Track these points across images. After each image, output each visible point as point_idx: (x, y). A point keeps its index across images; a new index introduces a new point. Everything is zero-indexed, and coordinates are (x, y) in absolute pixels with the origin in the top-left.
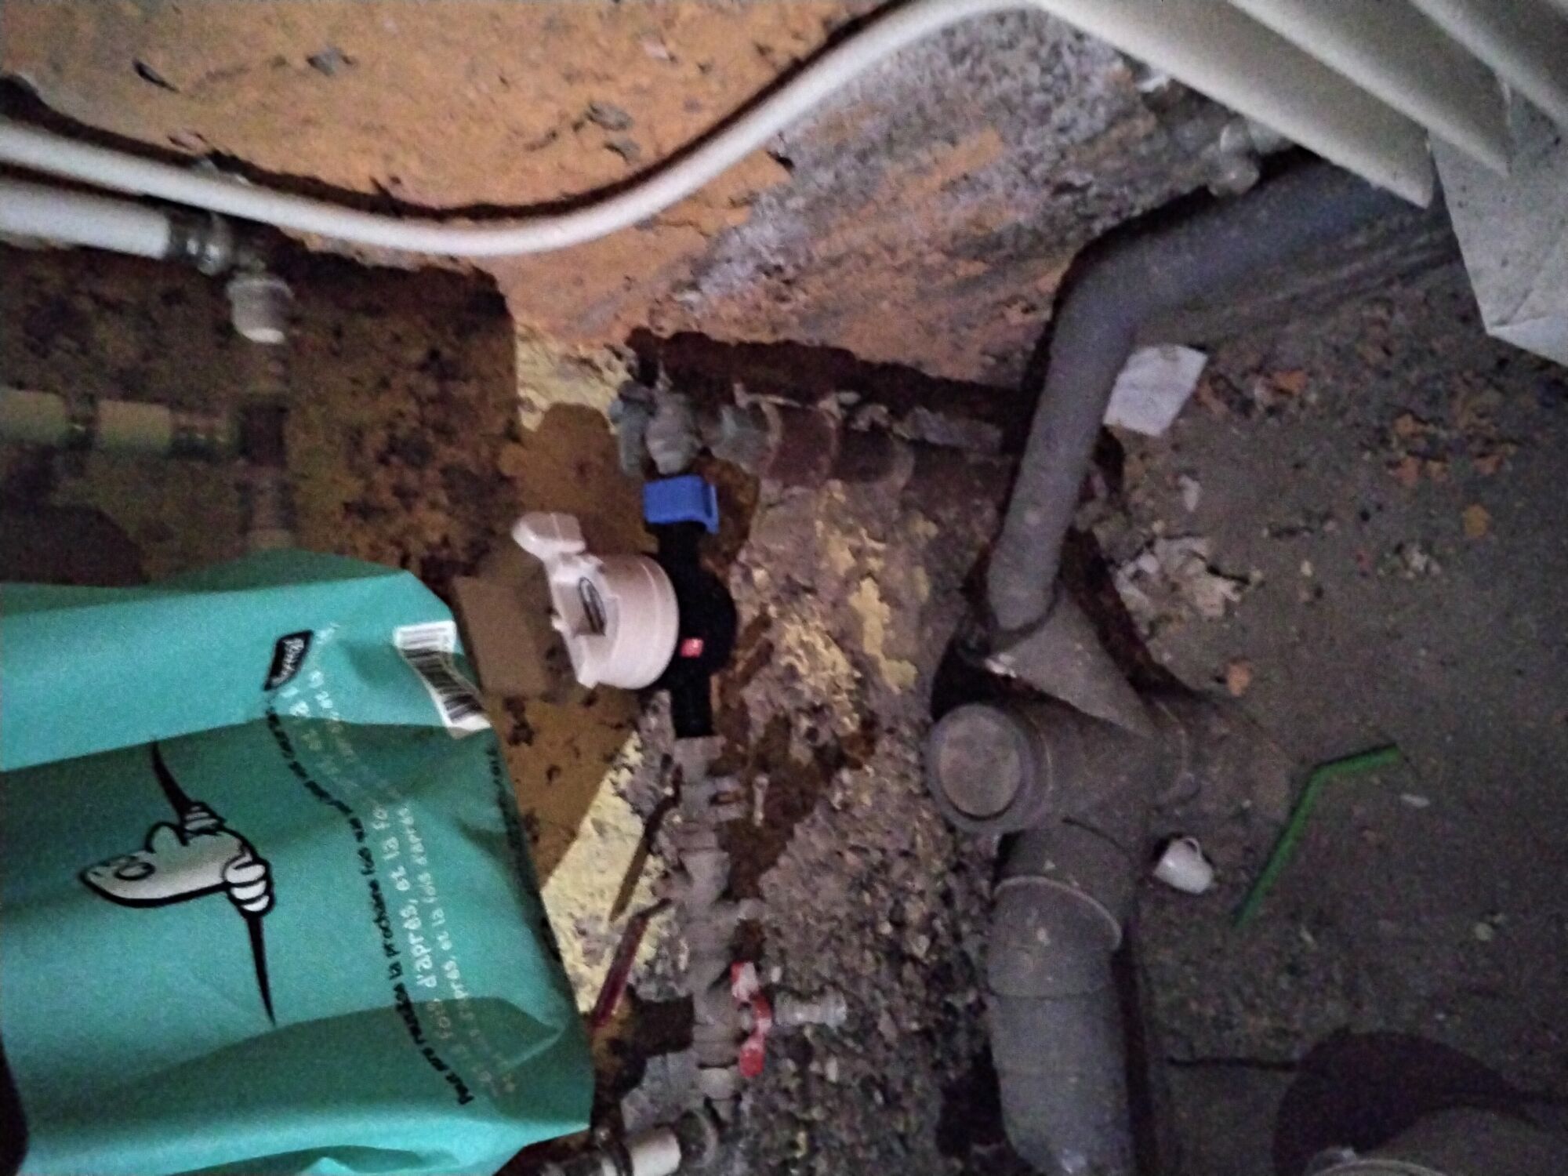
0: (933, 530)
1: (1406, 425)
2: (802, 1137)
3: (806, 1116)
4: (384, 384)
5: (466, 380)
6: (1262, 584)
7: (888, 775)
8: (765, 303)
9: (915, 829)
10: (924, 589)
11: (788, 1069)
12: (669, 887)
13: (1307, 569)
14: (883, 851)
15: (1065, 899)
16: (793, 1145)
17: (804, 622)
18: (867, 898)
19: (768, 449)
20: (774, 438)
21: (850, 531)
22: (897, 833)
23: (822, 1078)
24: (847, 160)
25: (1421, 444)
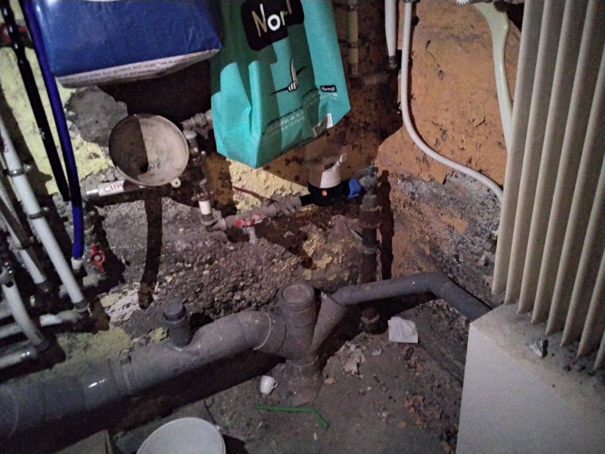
0: (346, 279)
1: (420, 398)
2: (190, 265)
3: (194, 266)
4: (361, 113)
5: (365, 133)
6: (359, 378)
7: (282, 276)
8: (402, 202)
9: (268, 289)
10: (331, 279)
11: (208, 257)
12: (266, 201)
13: (369, 388)
14: (262, 279)
15: (268, 327)
16: (188, 263)
17: (319, 241)
18: (250, 275)
19: (369, 209)
20: (372, 209)
21: (343, 251)
22: (266, 282)
23: (204, 269)
24: (449, 196)
25: (416, 404)
